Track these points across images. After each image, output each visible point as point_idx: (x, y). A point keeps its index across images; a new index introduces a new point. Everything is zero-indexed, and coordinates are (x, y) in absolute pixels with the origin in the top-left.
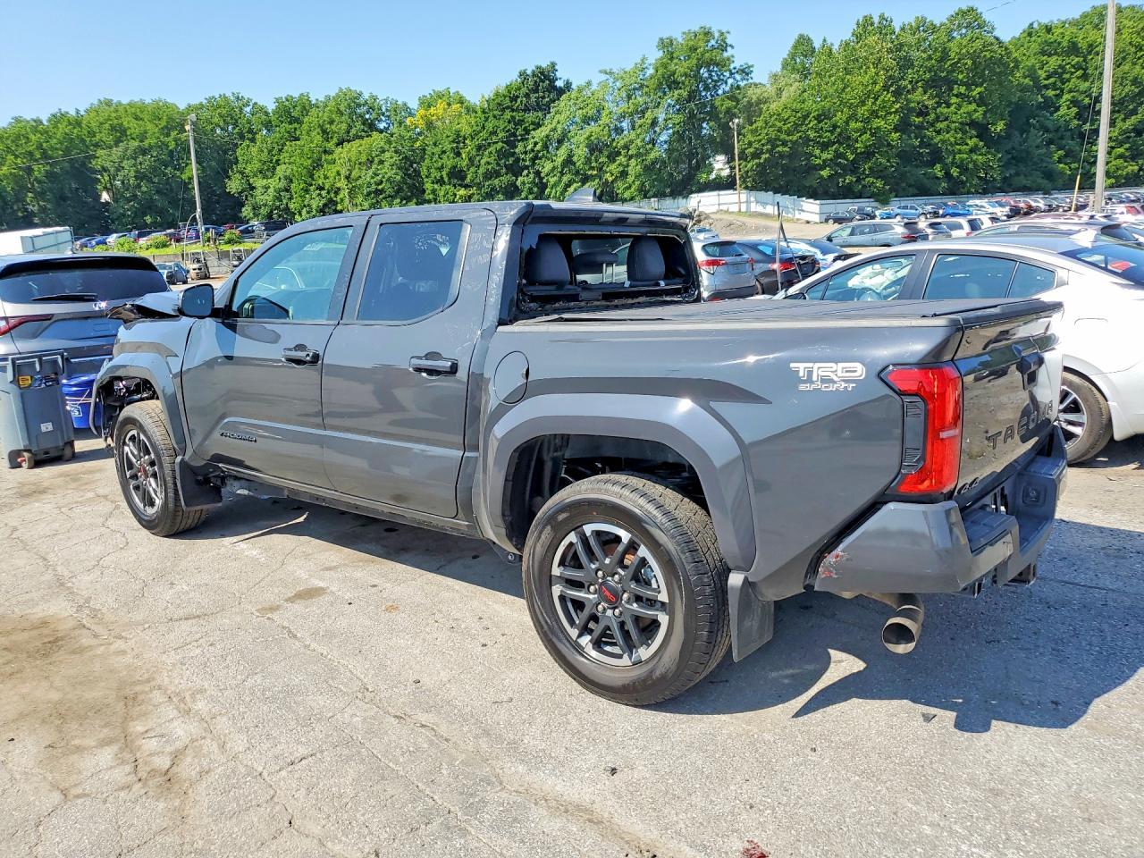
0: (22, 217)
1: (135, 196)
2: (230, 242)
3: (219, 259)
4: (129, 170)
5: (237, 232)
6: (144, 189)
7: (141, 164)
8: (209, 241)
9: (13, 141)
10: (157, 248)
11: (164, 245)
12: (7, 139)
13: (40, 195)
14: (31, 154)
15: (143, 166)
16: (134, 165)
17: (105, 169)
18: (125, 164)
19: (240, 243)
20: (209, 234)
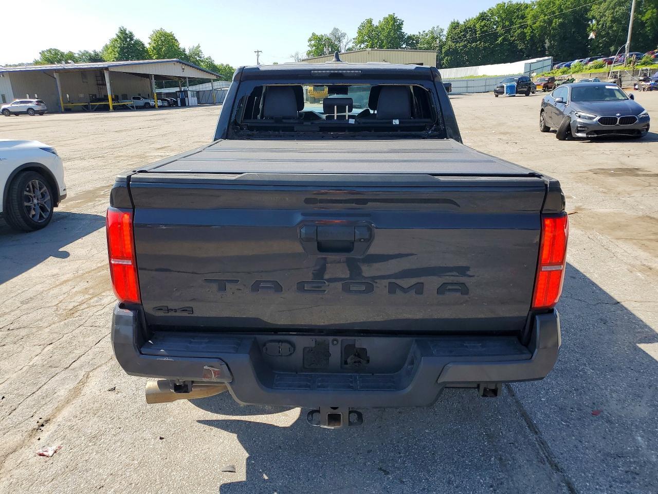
0: (540, 51)
1: (608, 33)
2: (645, 64)
3: (633, 75)
4: (608, 17)
5: (653, 57)
6: (615, 28)
7: (617, 12)
8: (630, 63)
9: (546, 6)
10: (596, 68)
11: (601, 66)
12: (543, 5)
13: (552, 37)
14: (554, 13)
15: (618, 13)
16: (613, 13)
17: (594, 17)
18: (607, 13)
19: (652, 64)
20: (632, 59)
